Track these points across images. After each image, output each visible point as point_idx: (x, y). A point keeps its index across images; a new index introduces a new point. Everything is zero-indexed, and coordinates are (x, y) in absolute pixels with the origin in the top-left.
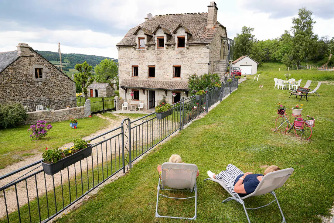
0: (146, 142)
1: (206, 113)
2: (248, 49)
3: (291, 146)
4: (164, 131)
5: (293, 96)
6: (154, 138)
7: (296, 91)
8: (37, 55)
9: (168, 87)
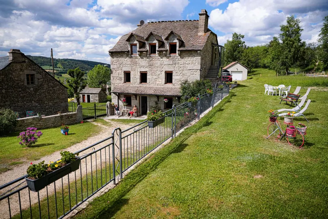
0: (138, 149)
1: (198, 120)
2: (238, 55)
3: (284, 155)
4: (156, 137)
5: (283, 102)
6: (145, 145)
7: (287, 97)
8: (29, 61)
9: (160, 92)
